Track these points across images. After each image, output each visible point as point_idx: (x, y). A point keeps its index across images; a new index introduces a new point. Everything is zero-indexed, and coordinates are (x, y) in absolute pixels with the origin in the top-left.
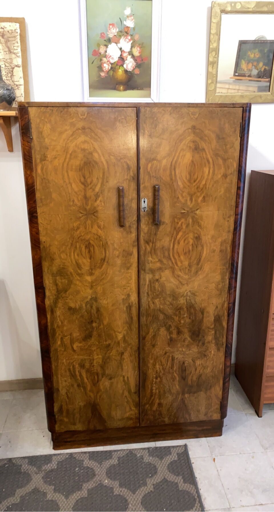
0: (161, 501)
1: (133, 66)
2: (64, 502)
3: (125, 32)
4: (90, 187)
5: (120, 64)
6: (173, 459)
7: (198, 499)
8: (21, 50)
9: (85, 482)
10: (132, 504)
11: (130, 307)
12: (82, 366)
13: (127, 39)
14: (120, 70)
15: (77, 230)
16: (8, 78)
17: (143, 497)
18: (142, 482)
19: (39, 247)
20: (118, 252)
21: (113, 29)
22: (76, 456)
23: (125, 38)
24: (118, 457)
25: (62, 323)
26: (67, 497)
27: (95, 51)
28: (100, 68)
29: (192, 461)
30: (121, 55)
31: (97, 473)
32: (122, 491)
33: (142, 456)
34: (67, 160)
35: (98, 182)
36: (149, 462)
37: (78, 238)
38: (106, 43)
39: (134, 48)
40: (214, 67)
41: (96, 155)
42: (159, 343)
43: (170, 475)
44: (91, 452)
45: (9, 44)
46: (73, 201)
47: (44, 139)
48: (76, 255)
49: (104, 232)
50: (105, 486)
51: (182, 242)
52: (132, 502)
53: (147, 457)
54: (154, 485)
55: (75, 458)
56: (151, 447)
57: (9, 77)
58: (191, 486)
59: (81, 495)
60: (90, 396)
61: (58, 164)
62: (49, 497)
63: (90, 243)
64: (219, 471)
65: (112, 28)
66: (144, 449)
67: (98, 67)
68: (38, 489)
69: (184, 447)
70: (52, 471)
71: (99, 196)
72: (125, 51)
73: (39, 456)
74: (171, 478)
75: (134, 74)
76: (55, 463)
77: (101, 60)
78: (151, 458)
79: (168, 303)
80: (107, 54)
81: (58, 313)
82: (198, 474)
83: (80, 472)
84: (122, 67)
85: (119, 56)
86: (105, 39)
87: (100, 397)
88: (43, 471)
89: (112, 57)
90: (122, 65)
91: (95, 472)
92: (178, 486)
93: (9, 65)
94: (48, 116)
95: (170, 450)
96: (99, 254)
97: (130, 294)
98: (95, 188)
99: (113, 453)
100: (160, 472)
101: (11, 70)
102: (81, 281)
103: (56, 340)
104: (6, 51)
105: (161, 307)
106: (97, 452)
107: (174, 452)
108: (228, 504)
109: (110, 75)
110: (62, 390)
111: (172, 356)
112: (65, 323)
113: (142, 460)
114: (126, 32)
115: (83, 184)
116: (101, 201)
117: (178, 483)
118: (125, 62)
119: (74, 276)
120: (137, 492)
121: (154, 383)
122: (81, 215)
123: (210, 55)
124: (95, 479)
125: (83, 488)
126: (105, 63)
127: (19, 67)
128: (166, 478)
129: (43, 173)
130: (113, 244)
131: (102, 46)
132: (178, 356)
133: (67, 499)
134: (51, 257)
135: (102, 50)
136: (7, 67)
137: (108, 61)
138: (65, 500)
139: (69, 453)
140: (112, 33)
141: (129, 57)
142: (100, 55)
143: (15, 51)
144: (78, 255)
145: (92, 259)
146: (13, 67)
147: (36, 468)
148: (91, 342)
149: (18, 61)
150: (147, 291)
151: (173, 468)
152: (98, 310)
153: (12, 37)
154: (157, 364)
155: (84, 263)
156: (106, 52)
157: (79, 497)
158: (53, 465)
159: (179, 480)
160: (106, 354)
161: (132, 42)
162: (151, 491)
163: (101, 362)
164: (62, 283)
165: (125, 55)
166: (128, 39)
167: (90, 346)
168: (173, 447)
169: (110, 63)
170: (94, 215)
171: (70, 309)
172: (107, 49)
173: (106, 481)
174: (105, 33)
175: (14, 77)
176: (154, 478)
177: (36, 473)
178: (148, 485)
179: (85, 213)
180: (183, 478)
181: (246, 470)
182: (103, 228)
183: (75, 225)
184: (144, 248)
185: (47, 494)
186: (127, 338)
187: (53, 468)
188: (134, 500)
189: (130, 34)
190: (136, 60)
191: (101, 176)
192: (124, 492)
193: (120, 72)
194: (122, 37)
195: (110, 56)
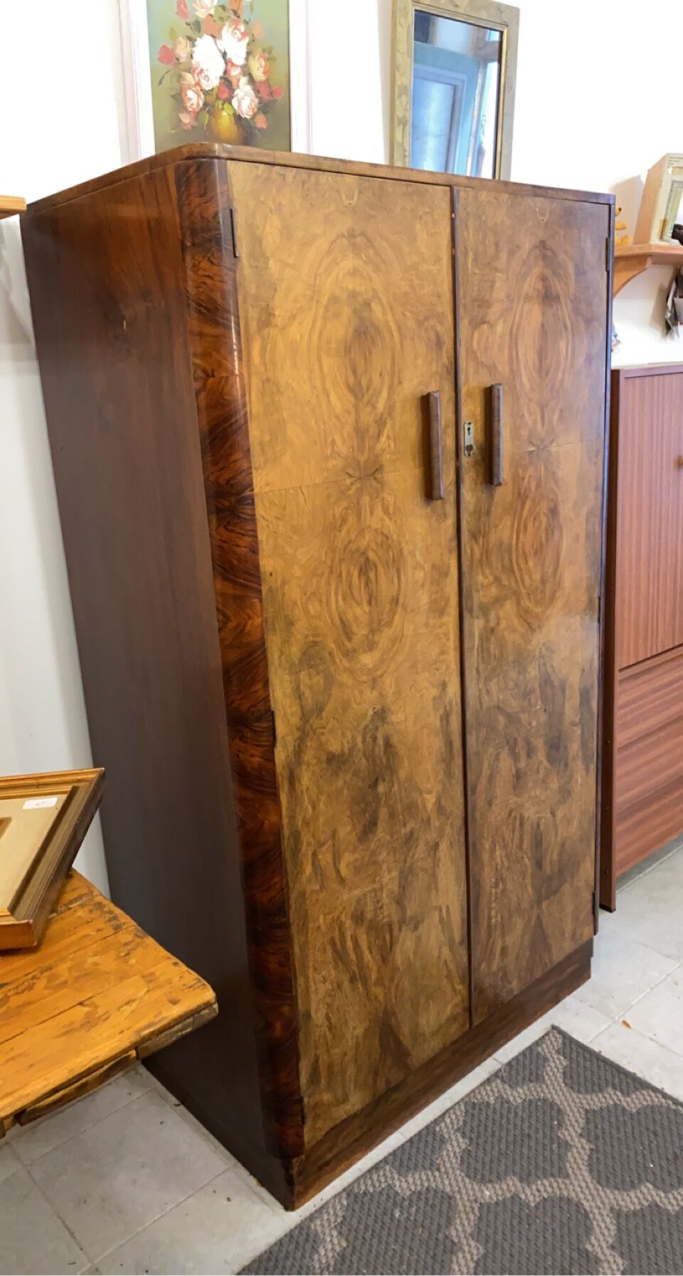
1: (253, 105)
3: (231, 12)
4: (366, 398)
5: (223, 96)
6: (561, 1067)
9: (447, 1227)
11: (446, 717)
12: (358, 918)
13: (236, 31)
14: (224, 114)
15: (341, 526)
17: (591, 1171)
18: (556, 1146)
19: (260, 592)
20: (422, 574)
22: (363, 1187)
23: (233, 27)
24: (458, 1131)
25: (314, 807)
27: (164, 48)
28: (179, 99)
29: (595, 1048)
30: (225, 72)
31: (448, 1192)
32: (542, 1189)
33: (501, 1097)
34: (319, 324)
35: (382, 382)
36: (525, 1100)
37: (345, 550)
38: (191, 33)
39: (254, 57)
41: (376, 308)
42: (499, 794)
43: (588, 1097)
46: (333, 442)
47: (267, 259)
48: (340, 598)
49: (395, 522)
50: (497, 1203)
51: (530, 525)
52: (582, 1196)
53: (509, 1093)
58: (645, 1092)
59: (469, 1257)
60: (376, 998)
61: (298, 336)
63: (367, 559)
64: (654, 1038)
67: (173, 96)
69: (555, 1032)
71: (384, 424)
72: (234, 61)
74: (596, 1101)
75: (255, 127)
76: (332, 1236)
77: (180, 77)
78: (521, 1091)
79: (511, 684)
80: (193, 62)
81: (305, 779)
83: (410, 1214)
84: (229, 106)
85: (221, 73)
86: (188, 21)
87: (397, 986)
89: (206, 73)
90: (229, 101)
91: (443, 1192)
92: (624, 1109)
94: (274, 191)
95: (538, 1053)
96: (385, 589)
97: (447, 679)
98: (377, 401)
99: (438, 1129)
100: (566, 1104)
102: (351, 672)
103: (302, 863)
105: (501, 697)
107: (550, 1053)
109: (203, 126)
110: (317, 1011)
111: (521, 815)
112: (322, 806)
113: (507, 1105)
114: (235, 13)
115: (351, 390)
116: (388, 438)
117: (619, 1103)
118: (237, 92)
119: (337, 660)
120: (570, 1171)
121: (493, 899)
122: (349, 481)
124: (461, 1204)
125: (456, 1241)
126: (189, 88)
128: (588, 1108)
129: (265, 365)
130: (412, 554)
131: (181, 39)
132: (530, 812)
134: (286, 617)
135: (182, 50)
137: (198, 84)
140: (203, 8)
141: (244, 80)
142: (177, 62)
144: (344, 599)
145: (373, 603)
148: (376, 839)
150: (476, 665)
151: (579, 1081)
152: (388, 745)
154: (497, 847)
155: (356, 619)
156: (192, 56)
157: (472, 1264)
158: (331, 1244)
159: (613, 1097)
160: (405, 861)
161: (247, 40)
162: (592, 1150)
163: (396, 889)
164: (311, 687)
165: (235, 72)
166: (239, 30)
167: (373, 853)
168: (537, 1044)
169: (201, 90)
170: (375, 479)
171: (331, 758)
172: (194, 49)
173: (487, 1193)
174: (187, 3)
176: (568, 1123)
178: (572, 1143)
179: (357, 475)
180: (614, 1088)
182: (394, 513)
183: (338, 511)
184: (469, 552)
186: (443, 803)
188: (581, 1188)
189: (243, 17)
190: (259, 91)
191: (389, 367)
192: (546, 1187)
193: (225, 118)
194: (227, 23)
195: (202, 71)
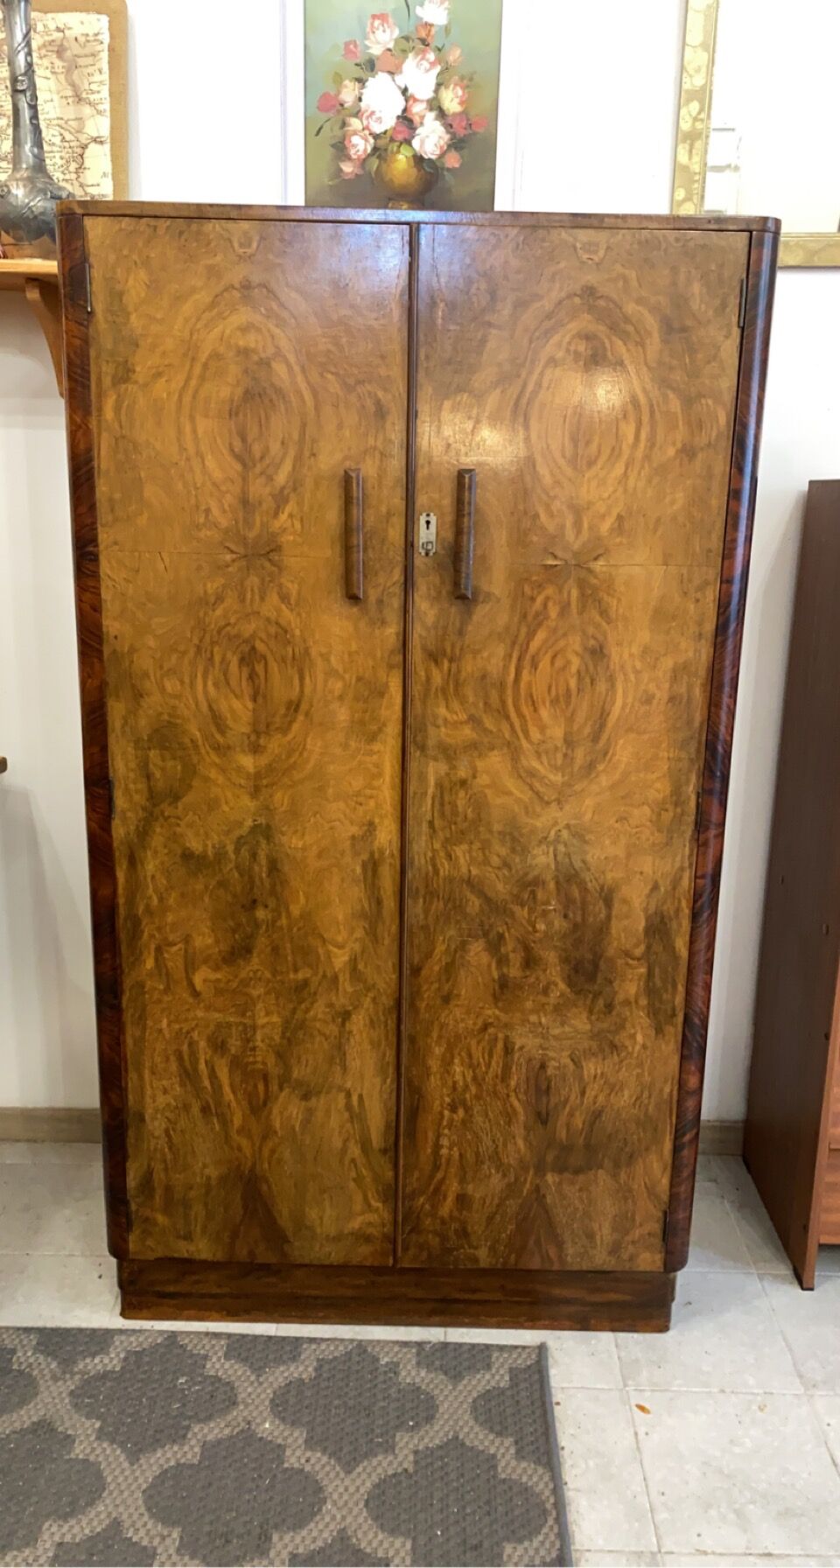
0: (432, 1505)
1: (442, 143)
2: (123, 1471)
3: (418, 40)
4: (258, 469)
5: (400, 137)
6: (493, 1383)
7: (554, 1513)
8: (111, 94)
9: (200, 1421)
10: (335, 1503)
11: (372, 866)
12: (219, 1046)
13: (424, 62)
14: (401, 157)
15: (214, 605)
16: (67, 177)
17: (376, 1486)
18: (380, 1440)
19: (100, 652)
20: (339, 685)
21: (384, 31)
22: (186, 1341)
23: (420, 57)
24: (318, 1360)
25: (161, 899)
26: (134, 1457)
27: (325, 96)
28: (341, 149)
29: (557, 1395)
30: (405, 110)
31: (240, 1397)
32: (313, 1461)
33: (397, 1364)
34: (193, 383)
35: (285, 455)
36: (414, 1384)
37: (219, 632)
38: (359, 73)
39: (447, 87)
40: (694, 151)
41: (280, 369)
42: (463, 992)
43: (477, 1429)
44: (235, 1335)
45: (75, 76)
46: (208, 511)
47: (129, 314)
48: (210, 683)
49: (299, 614)
50: (261, 1439)
51: (544, 664)
52: (335, 1496)
53: (409, 1367)
54: (416, 1452)
55: (182, 1346)
56: (430, 1343)
57: (70, 172)
58: (540, 1470)
59: (179, 1456)
60: (240, 1149)
61: (165, 395)
62: (79, 1451)
63: (253, 648)
64: (641, 1436)
65: (381, 28)
66: (405, 1344)
67: (333, 146)
68: (49, 1424)
69: (537, 1351)
70: (104, 1376)
71: (286, 501)
72: (418, 96)
73: (73, 1329)
74: (479, 1438)
75: (443, 169)
76: (118, 1355)
77: (344, 124)
78: (423, 1373)
79: (495, 861)
80: (363, 105)
81: (151, 866)
82: (568, 1435)
83: (189, 1389)
84: (408, 147)
85: (399, 113)
86: (358, 61)
87: (273, 1151)
88: (77, 1373)
89: (378, 114)
90: (408, 142)
91: (236, 1395)
92: (495, 1467)
93: (73, 138)
94: (140, 244)
95: (489, 1357)
96: (281, 687)
97: (377, 821)
98: (276, 473)
99: (305, 1346)
100: (446, 1417)
101: (79, 151)
102: (223, 770)
103: (141, 953)
104: (66, 97)
105: (474, 871)
106: (256, 1338)
107: (502, 1365)
108: (654, 1540)
109: (370, 172)
110: (154, 1119)
111: (507, 1038)
112: (171, 901)
113: (392, 1375)
114: (424, 42)
115: (238, 458)
116: (291, 516)
117: (499, 1457)
118: (417, 132)
119: (203, 751)
120: (360, 1469)
121: (445, 1123)
122: (229, 557)
123: (683, 111)
124: (235, 1413)
125: (189, 1436)
126: (355, 133)
127: (101, 142)
128: (461, 1437)
129: (120, 422)
130: (325, 658)
131: (347, 82)
132: (525, 1040)
133: (132, 1464)
134: (133, 686)
135: (348, 95)
136: (66, 144)
137: (366, 128)
138: (126, 1465)
139: (167, 1331)
140: (378, 43)
141: (430, 116)
142: (340, 108)
143: (92, 97)
144: (216, 685)
145: (260, 700)
146: (84, 142)
147: (59, 1363)
148: (248, 968)
149: (100, 125)
150: (429, 817)
151: (489, 1409)
152: (274, 867)
153: (86, 56)
154: (456, 1061)
155: (232, 711)
156: (360, 99)
157: (172, 1463)
158: (111, 1361)
159: (503, 1450)
160: (294, 1011)
161: (438, 69)
162: (406, 1470)
163: (277, 1038)
164: (163, 769)
165: (418, 109)
167: (245, 983)
168: (501, 1348)
169: (371, 134)
170: (270, 560)
171: (187, 856)
172: (363, 91)
173: (267, 1426)
174: (358, 43)
175: (87, 172)
176: (422, 1433)
177: (55, 1379)
178: (397, 1452)
179: (242, 551)
180: (516, 1443)
181: (732, 1442)
182: (297, 604)
183: (212, 587)
184: (423, 673)
185: (74, 1441)
186: (361, 966)
187: (109, 1368)
188: (346, 1489)
189: (433, 45)
190: (451, 126)
191: (296, 436)
192: (318, 1463)
193: (402, 160)
194: (411, 55)
195: (373, 113)
